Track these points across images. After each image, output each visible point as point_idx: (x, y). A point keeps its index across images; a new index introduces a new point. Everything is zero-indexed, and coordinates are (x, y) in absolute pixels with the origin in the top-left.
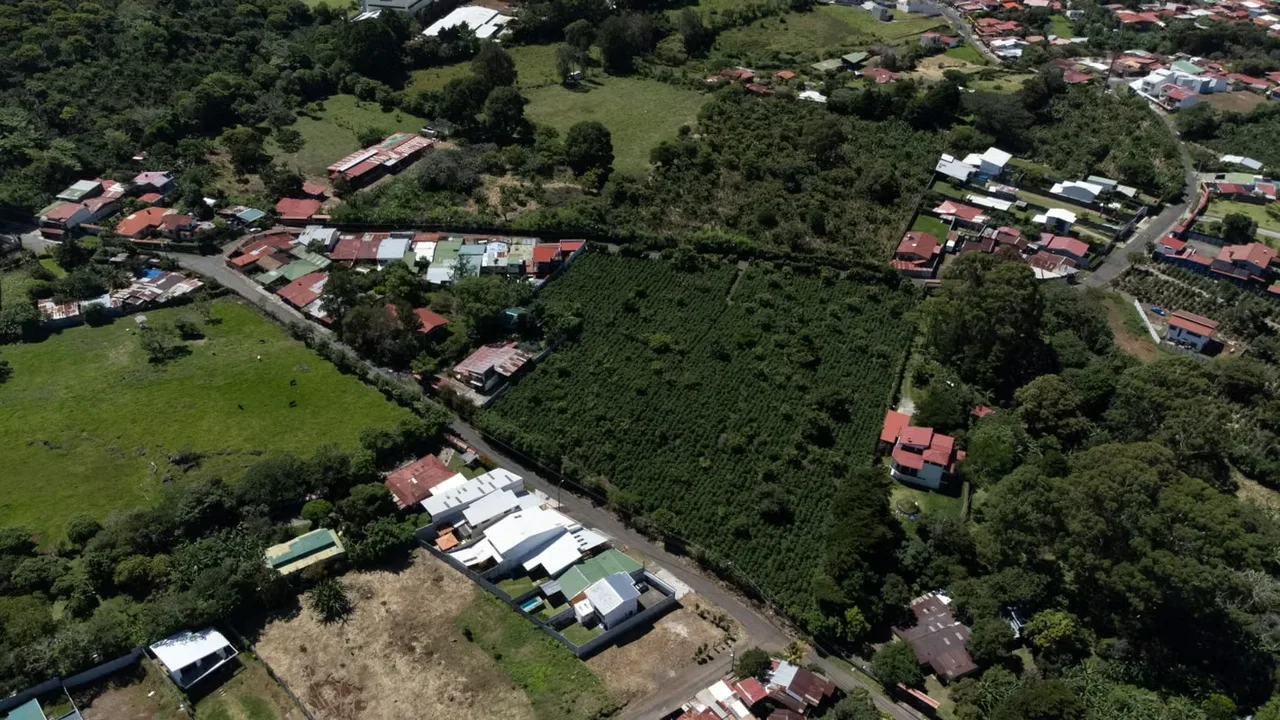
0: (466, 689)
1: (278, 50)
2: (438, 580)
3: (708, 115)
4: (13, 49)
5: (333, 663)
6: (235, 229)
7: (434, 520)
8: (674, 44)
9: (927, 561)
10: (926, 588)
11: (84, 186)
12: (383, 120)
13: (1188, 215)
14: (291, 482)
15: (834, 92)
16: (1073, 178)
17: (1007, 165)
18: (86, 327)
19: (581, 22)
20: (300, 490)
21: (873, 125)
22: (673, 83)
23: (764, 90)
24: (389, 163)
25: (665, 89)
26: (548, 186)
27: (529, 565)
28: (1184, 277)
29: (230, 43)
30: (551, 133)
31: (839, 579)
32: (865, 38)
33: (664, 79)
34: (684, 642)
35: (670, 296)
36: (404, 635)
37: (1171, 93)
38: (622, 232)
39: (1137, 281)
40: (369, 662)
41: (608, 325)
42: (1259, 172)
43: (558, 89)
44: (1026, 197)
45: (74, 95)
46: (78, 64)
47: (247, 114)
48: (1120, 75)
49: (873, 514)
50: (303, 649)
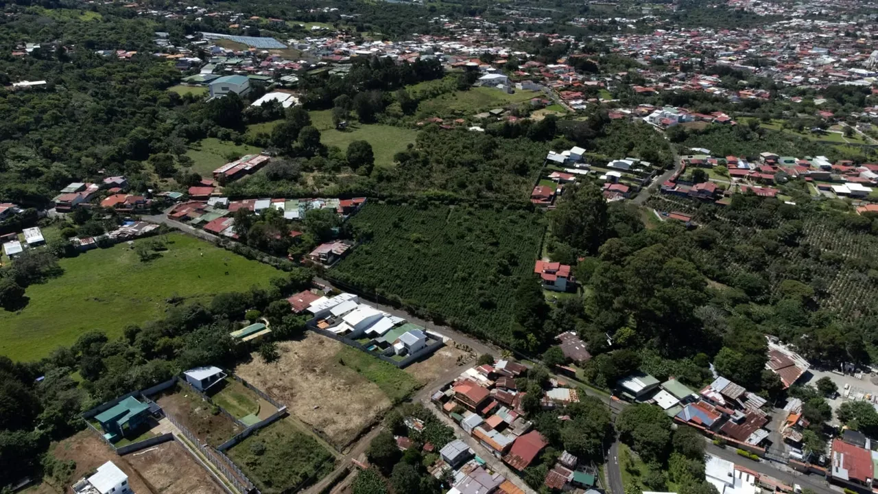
0: (345, 384)
1: (170, 117)
2: (321, 342)
3: (422, 138)
4: (14, 119)
5: (276, 379)
6: (169, 202)
7: (316, 316)
8: (396, 107)
9: (564, 315)
10: (564, 330)
11: (75, 186)
12: (239, 149)
13: (676, 174)
14: (237, 303)
15: (488, 125)
16: (618, 159)
17: (583, 154)
18: (99, 249)
19: (343, 96)
20: (243, 306)
21: (511, 140)
22: (398, 126)
23: (450, 127)
24: (248, 168)
25: (395, 129)
26: (339, 176)
27: (368, 332)
28: (676, 200)
29: (141, 113)
30: (337, 150)
31: (522, 322)
32: (501, 102)
33: (394, 124)
34: (450, 358)
35: (416, 220)
36: (309, 365)
37: (664, 121)
38: (385, 194)
39: (653, 202)
40: (293, 378)
41: (386, 233)
42: (709, 154)
43: (334, 131)
44: (594, 169)
45: (56, 142)
46: (56, 126)
47: (160, 147)
48: (638, 116)
49: (535, 294)
50: (259, 374)
